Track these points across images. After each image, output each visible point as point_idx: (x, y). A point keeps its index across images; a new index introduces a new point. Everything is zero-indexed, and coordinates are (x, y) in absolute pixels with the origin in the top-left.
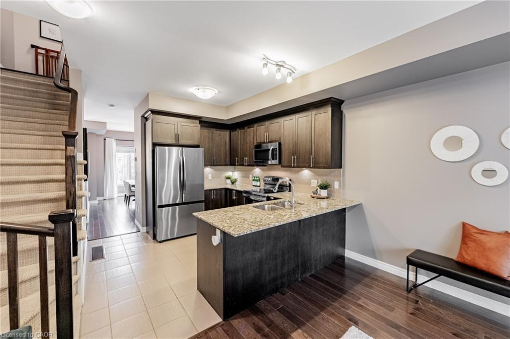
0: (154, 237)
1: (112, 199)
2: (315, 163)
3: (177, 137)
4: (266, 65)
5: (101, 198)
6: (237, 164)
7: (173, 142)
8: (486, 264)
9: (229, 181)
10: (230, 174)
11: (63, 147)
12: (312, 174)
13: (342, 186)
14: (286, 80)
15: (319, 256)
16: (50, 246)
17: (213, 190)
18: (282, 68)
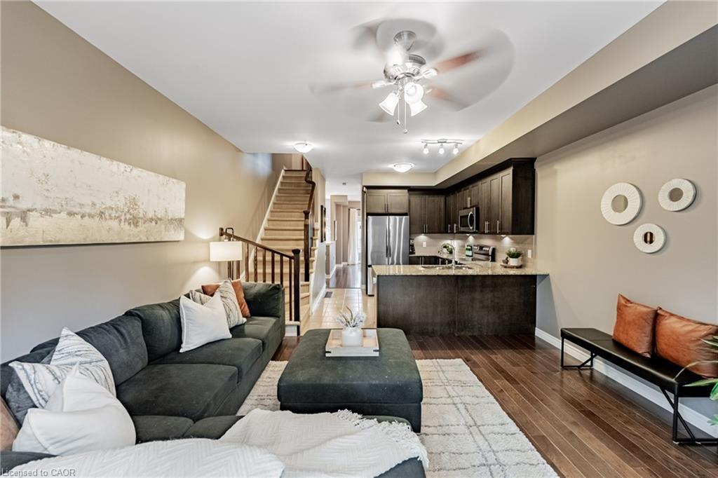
0: (367, 293)
1: (354, 265)
2: (501, 228)
3: (386, 207)
4: (426, 145)
5: (346, 263)
6: (455, 231)
7: (383, 211)
8: (626, 340)
9: (445, 250)
10: (448, 242)
11: (304, 219)
12: (512, 241)
13: (534, 255)
14: (452, 151)
15: (486, 321)
16: (302, 274)
17: (421, 257)
18: (444, 144)
